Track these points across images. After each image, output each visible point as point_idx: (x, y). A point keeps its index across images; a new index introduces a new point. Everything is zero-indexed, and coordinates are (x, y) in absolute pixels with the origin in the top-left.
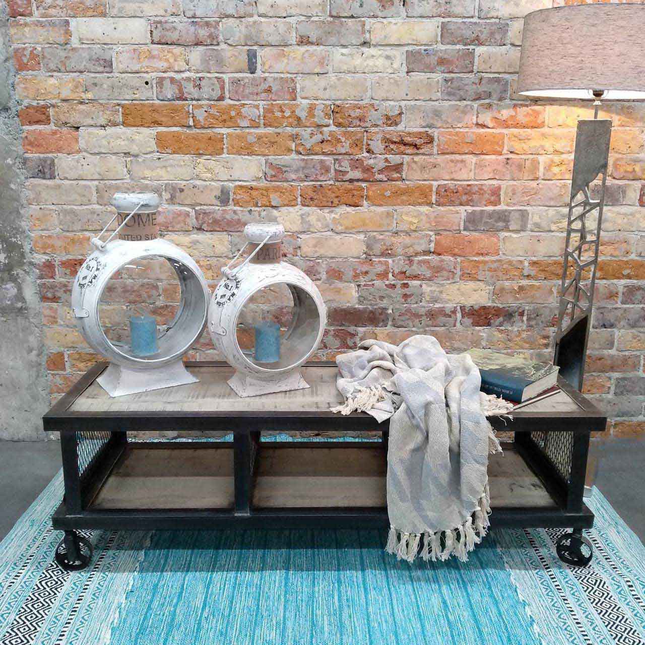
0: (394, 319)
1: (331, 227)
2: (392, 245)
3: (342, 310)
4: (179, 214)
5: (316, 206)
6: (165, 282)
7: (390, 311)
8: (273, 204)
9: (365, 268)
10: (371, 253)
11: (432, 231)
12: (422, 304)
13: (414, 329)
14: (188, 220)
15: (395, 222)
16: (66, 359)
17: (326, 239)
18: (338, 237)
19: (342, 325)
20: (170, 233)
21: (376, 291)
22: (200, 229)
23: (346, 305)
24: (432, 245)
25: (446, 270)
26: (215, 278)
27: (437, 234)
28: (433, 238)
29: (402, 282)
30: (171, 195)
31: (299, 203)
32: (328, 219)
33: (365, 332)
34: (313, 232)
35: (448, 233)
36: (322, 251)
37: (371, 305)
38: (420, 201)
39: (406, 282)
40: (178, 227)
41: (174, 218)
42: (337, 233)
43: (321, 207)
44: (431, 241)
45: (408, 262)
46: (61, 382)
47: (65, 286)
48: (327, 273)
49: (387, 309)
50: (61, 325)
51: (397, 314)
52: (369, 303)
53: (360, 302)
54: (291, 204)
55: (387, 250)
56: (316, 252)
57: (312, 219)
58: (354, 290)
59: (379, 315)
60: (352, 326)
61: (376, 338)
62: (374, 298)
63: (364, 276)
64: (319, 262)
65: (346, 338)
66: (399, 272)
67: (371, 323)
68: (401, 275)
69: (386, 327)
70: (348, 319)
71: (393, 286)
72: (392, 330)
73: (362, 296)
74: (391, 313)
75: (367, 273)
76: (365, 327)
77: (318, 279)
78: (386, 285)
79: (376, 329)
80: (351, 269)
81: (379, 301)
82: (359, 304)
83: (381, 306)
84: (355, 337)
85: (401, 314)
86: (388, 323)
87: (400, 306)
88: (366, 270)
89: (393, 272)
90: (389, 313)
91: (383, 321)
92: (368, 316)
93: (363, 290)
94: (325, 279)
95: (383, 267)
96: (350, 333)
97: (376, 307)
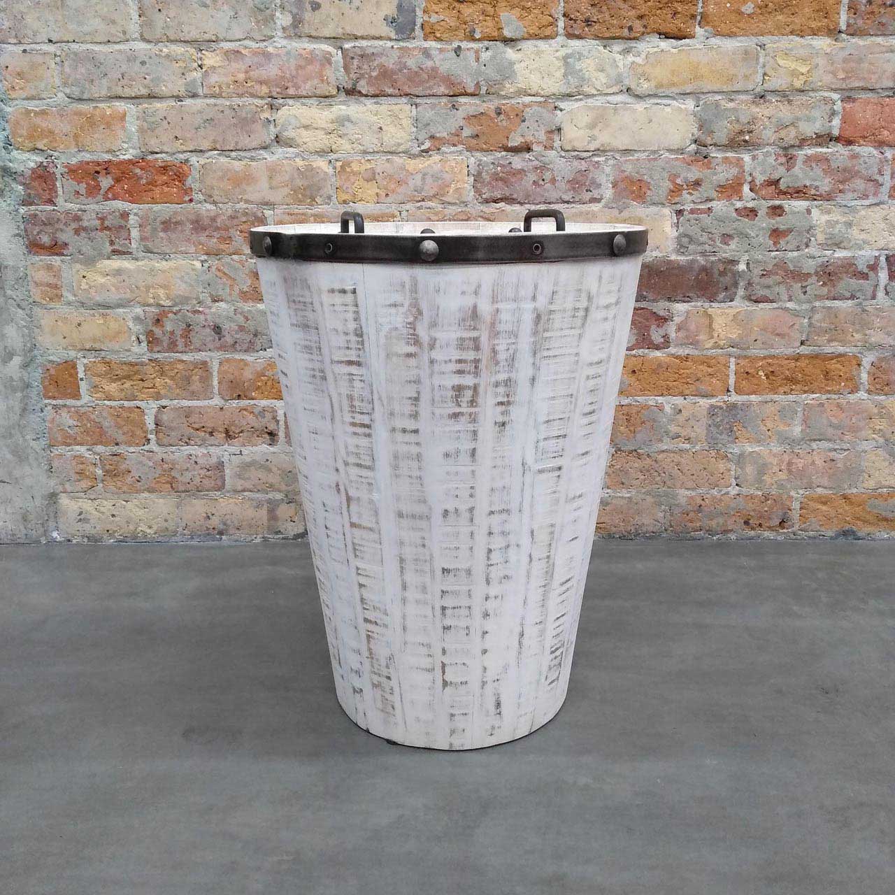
0: (750, 284)
1: (627, 82)
2: (753, 121)
4: (310, 59)
5: (597, 37)
6: (280, 210)
7: (742, 267)
8: (507, 33)
9: (694, 174)
10: (709, 141)
11: (835, 90)
12: (811, 250)
13: (790, 305)
14: (329, 73)
15: (761, 71)
16: (81, 375)
17: (615, 110)
18: (640, 106)
19: (642, 297)
20: (290, 102)
21: (716, 223)
22: (352, 92)
23: (651, 256)
24: (836, 122)
25: (861, 178)
26: (383, 198)
27: (847, 99)
28: (838, 106)
29: (771, 203)
30: (294, 17)
31: (561, 31)
32: (620, 64)
33: (688, 312)
34: (588, 96)
35: (870, 95)
36: (604, 138)
37: (703, 254)
38: (814, 25)
39: (777, 202)
40: (306, 88)
41: (299, 67)
42: (637, 96)
43: (607, 39)
44: (833, 113)
45: (783, 160)
46: (71, 422)
47: (77, 219)
48: (615, 185)
49: (737, 262)
50: (69, 304)
51: (757, 271)
52: (700, 249)
53: (681, 248)
54: (543, 34)
55: (741, 132)
56: (593, 138)
57: (587, 66)
58: (669, 222)
59: (719, 275)
60: (663, 301)
61: (710, 325)
62: (710, 239)
63: (691, 191)
64: (599, 161)
65: (649, 327)
66: (764, 181)
67: (702, 293)
68: (770, 188)
69: (731, 301)
70: (655, 284)
71: (751, 211)
72: (746, 308)
73: (686, 236)
74: (743, 271)
75: (698, 184)
76: (688, 302)
77: (596, 198)
78: (737, 210)
79: (711, 307)
80: (666, 175)
81: (720, 245)
82: (678, 252)
83: (724, 255)
84: (668, 323)
85: (765, 273)
86: (735, 294)
87: (764, 255)
88: (696, 177)
89: (753, 181)
90: (740, 270)
91: (726, 289)
92: (697, 278)
93: (689, 221)
94: (610, 198)
95: (731, 171)
96: (658, 316)
97: (713, 259)
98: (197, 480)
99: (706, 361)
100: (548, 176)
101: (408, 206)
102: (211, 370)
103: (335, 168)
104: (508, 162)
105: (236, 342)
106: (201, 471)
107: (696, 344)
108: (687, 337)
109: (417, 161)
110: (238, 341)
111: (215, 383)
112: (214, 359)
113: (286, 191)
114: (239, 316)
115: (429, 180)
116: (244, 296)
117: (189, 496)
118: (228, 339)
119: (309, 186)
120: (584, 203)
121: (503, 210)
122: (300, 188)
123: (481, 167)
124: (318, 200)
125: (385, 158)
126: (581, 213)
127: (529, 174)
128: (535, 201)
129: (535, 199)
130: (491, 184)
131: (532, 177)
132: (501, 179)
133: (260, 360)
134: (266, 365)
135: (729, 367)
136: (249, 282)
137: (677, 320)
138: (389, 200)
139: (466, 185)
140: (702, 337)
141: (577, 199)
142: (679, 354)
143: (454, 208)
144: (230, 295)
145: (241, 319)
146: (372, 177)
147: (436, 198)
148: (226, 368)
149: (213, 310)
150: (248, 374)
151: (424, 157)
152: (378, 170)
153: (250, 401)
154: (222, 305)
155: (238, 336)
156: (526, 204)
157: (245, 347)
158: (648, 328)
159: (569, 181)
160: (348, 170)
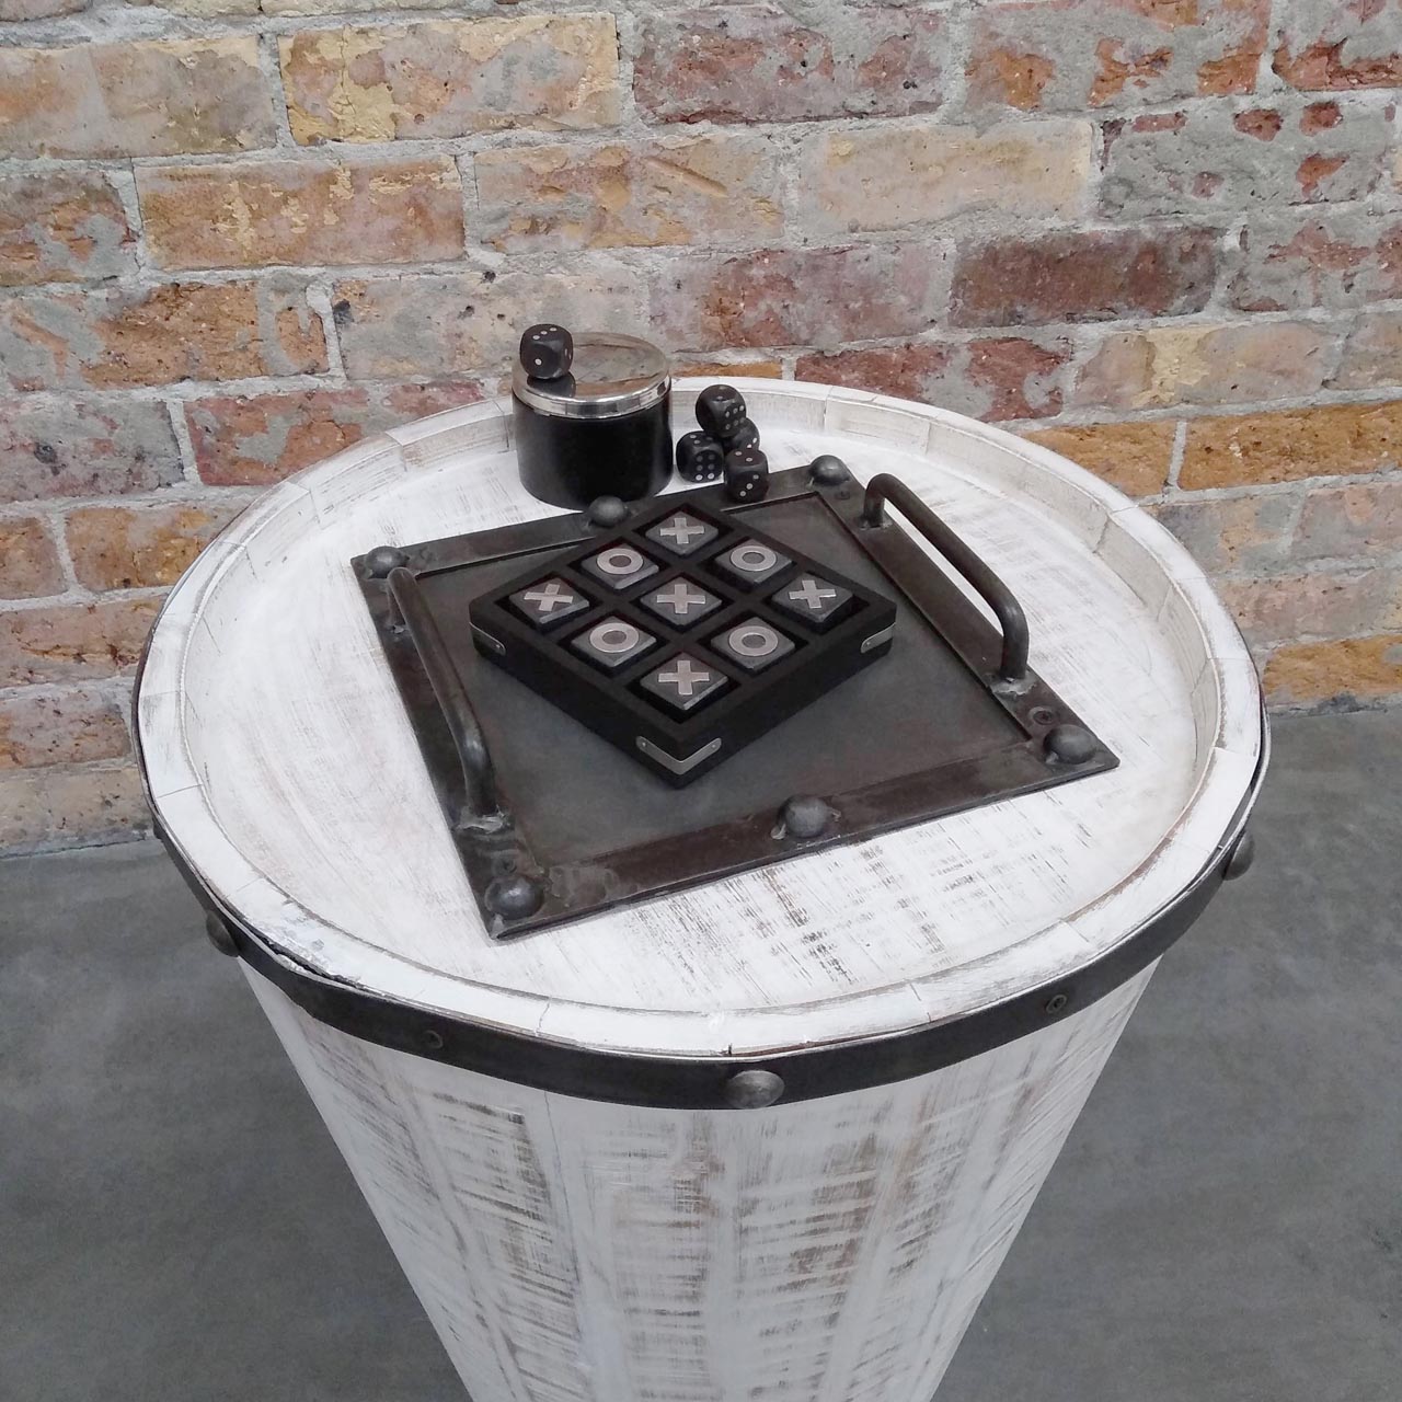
0: (1241, 276)
3: (1021, 251)
6: (148, 167)
7: (1231, 241)
9: (1155, 35)
12: (1377, 198)
13: (1315, 314)
19: (1014, 318)
21: (1188, 147)
23: (1040, 227)
26: (409, 125)
29: (1314, 97)
33: (1105, 342)
37: (1153, 216)
39: (1326, 96)
48: (972, 69)
49: (1223, 232)
51: (1260, 250)
52: (1147, 207)
53: (1107, 206)
58: (1087, 150)
59: (1181, 260)
60: (1056, 320)
61: (1149, 365)
62: (1172, 184)
63: (1143, 78)
64: (937, 12)
65: (1023, 376)
66: (1308, 48)
67: (1139, 299)
68: (1317, 61)
69: (1197, 310)
70: (1042, 288)
71: (1267, 118)
72: (1223, 326)
73: (1122, 181)
74: (1232, 251)
75: (1161, 59)
76: (1111, 319)
77: (927, 103)
78: (1237, 116)
79: (1154, 326)
80: (1091, 42)
81: (1193, 198)
82: (1100, 215)
83: (1197, 218)
84: (1062, 365)
85: (1276, 252)
86: (1208, 295)
87: (1278, 214)
88: (1159, 45)
89: (1284, 48)
90: (1226, 248)
91: (1191, 286)
92: (1133, 268)
93: (1131, 146)
94: (959, 102)
95: (1239, 27)
96: (1042, 351)
97: (1170, 226)
98: (69, 743)
99: (1131, 434)
100: (814, 53)
101: (473, 142)
102: (50, 536)
103: (276, 53)
104: (717, 21)
105: (96, 476)
106: (71, 727)
107: (1113, 402)
108: (1099, 391)
109: (489, 25)
110: (100, 472)
111: (65, 559)
112: (54, 514)
113: (157, 121)
114: (90, 419)
115: (522, 75)
116: (95, 375)
117: (58, 772)
118: (77, 470)
119: (214, 107)
120: (898, 116)
121: (708, 141)
122: (191, 111)
123: (651, 38)
124: (244, 137)
125: (404, 24)
126: (890, 139)
127: (769, 52)
128: (783, 117)
129: (783, 110)
130: (676, 79)
131: (777, 57)
132: (704, 66)
133: (161, 507)
134: (177, 516)
135: (1174, 440)
136: (101, 345)
137: (1081, 357)
138: (425, 129)
139: (615, 84)
140: (1129, 388)
141: (882, 106)
142: (1078, 423)
143: (588, 139)
144: (60, 375)
145: (98, 427)
146: (374, 74)
147: (544, 118)
148: (83, 529)
149: (26, 411)
150: (138, 537)
151: (504, 15)
152: (390, 56)
153: (153, 589)
154: (46, 398)
155: (98, 463)
156: (763, 122)
157: (120, 483)
158: (1019, 379)
159: (864, 65)
160: (312, 59)
